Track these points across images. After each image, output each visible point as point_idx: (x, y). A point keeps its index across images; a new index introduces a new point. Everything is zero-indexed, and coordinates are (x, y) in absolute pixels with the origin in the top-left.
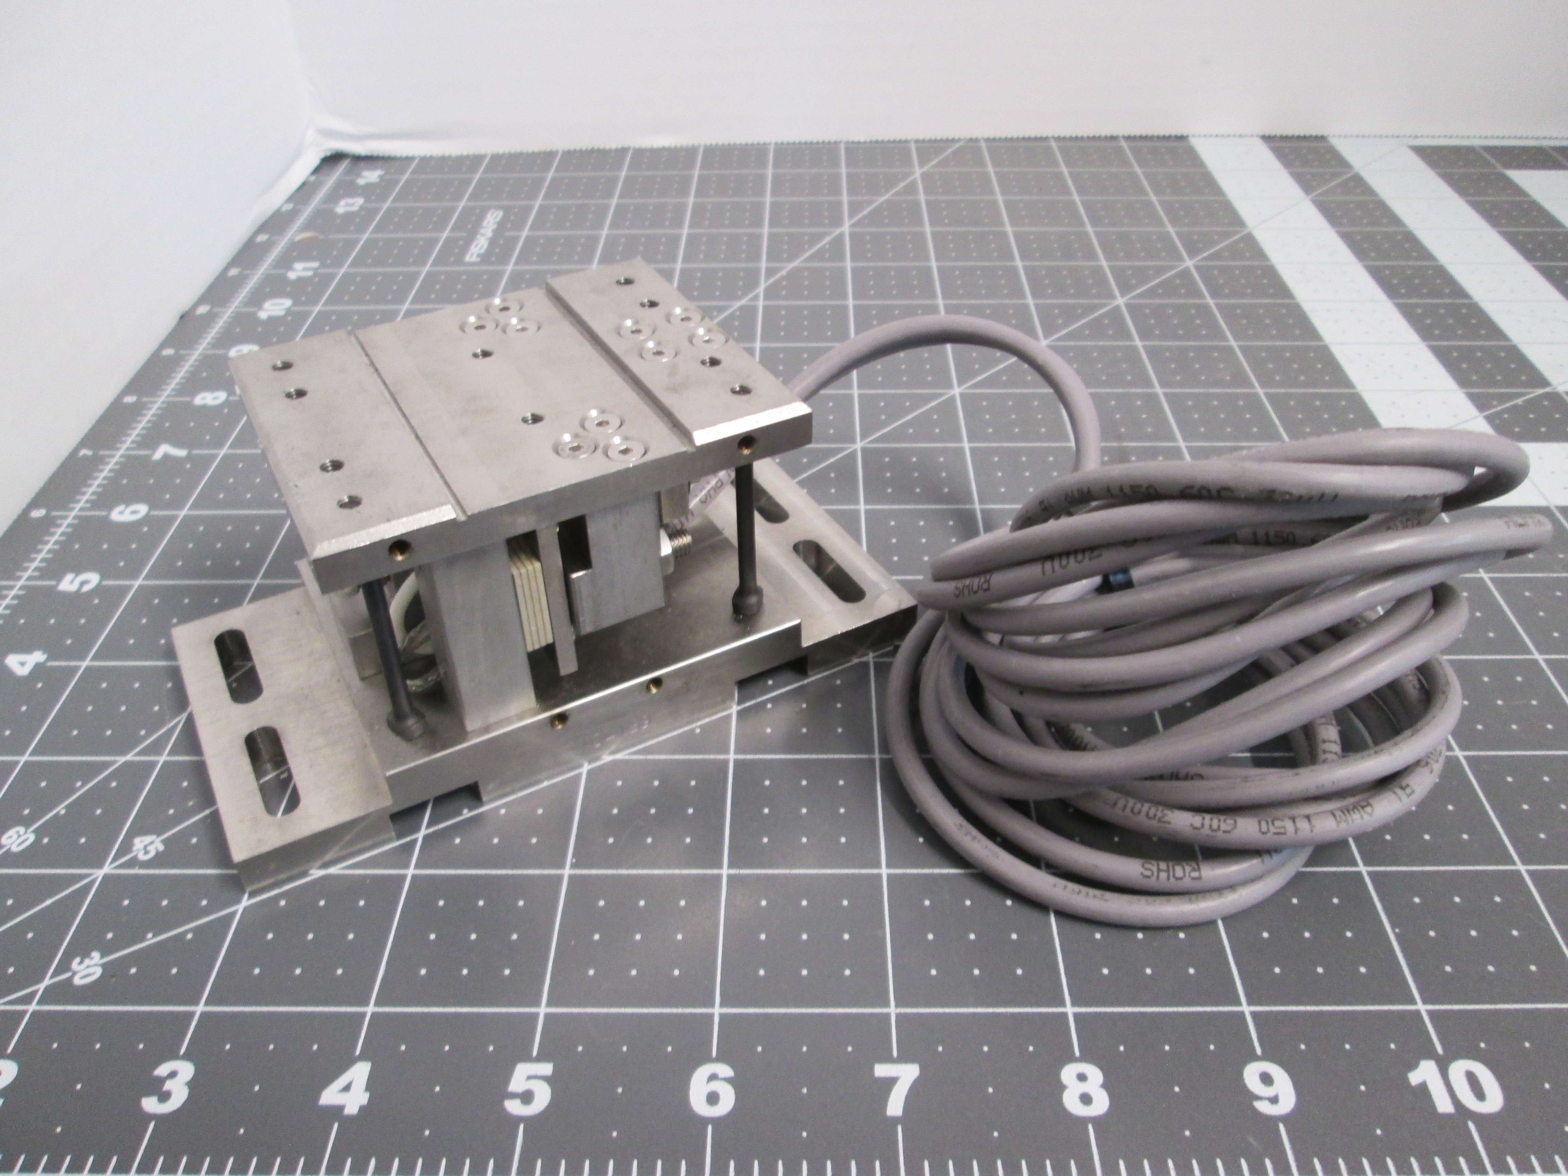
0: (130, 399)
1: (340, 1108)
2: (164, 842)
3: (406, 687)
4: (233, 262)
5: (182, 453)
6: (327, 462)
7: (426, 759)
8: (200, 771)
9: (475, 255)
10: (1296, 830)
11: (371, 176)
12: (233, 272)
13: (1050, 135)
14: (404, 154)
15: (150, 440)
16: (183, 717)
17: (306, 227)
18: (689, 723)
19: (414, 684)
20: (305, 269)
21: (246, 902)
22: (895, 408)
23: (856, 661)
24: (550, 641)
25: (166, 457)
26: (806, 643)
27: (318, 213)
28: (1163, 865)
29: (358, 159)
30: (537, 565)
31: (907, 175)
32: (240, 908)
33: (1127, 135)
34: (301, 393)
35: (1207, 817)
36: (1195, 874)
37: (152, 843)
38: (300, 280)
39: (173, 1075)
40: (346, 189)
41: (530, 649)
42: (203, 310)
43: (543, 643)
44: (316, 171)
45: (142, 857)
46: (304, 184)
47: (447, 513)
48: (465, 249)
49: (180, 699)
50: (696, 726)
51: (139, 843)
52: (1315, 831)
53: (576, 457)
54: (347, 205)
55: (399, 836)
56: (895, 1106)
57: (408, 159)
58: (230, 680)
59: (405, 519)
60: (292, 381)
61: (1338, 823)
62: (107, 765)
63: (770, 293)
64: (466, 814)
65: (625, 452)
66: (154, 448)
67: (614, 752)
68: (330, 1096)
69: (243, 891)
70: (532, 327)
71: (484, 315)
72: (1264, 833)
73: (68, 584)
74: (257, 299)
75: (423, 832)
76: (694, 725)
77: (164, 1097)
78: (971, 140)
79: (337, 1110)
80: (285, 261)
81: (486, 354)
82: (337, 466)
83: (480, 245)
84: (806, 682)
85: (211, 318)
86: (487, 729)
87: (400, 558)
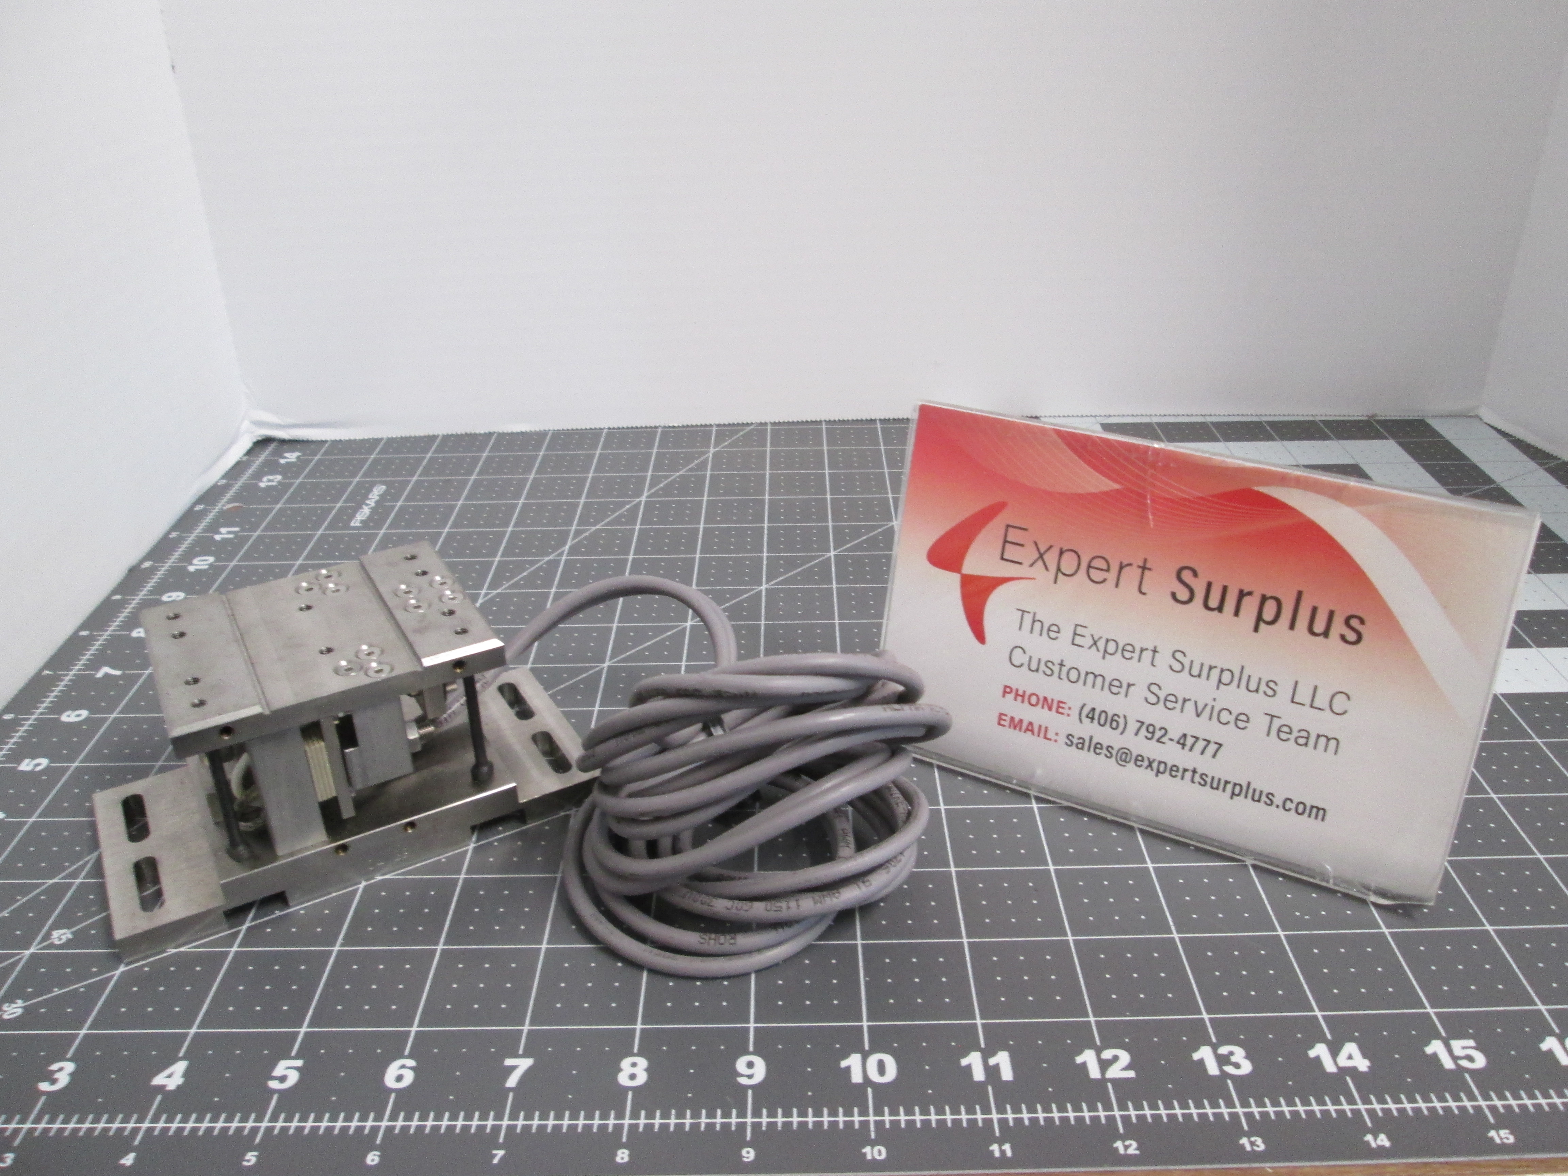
0: (84, 633)
1: (164, 1086)
2: (72, 933)
3: (238, 826)
4: (174, 528)
5: (118, 673)
6: (190, 679)
7: (248, 873)
8: (102, 890)
9: (359, 521)
10: (789, 908)
11: (292, 457)
12: (174, 535)
13: (823, 420)
14: (319, 439)
15: (95, 663)
16: (95, 855)
17: (231, 501)
18: (439, 855)
19: (243, 826)
20: (229, 533)
21: (122, 968)
22: (641, 635)
23: (563, 814)
24: (334, 794)
25: (107, 675)
26: (523, 800)
27: (245, 487)
28: (713, 936)
29: (283, 442)
30: (322, 744)
31: (704, 453)
32: (118, 973)
33: (882, 418)
34: (182, 635)
35: (736, 902)
36: (732, 941)
37: (65, 934)
38: (224, 541)
39: (61, 1069)
40: (271, 467)
41: (321, 799)
42: (147, 564)
43: (330, 797)
44: (249, 453)
45: (57, 942)
46: (238, 464)
47: (256, 710)
48: (352, 516)
49: (94, 843)
50: (443, 858)
51: (55, 934)
52: (801, 909)
53: (348, 675)
54: (269, 481)
55: (231, 928)
56: (512, 1082)
57: (323, 442)
58: (131, 830)
59: (230, 714)
60: (177, 627)
61: (815, 903)
62: (38, 885)
63: (573, 550)
64: (278, 913)
65: (379, 671)
66: (98, 669)
67: (383, 875)
68: (158, 1080)
69: (121, 962)
70: (342, 588)
71: (314, 581)
72: (768, 911)
73: (26, 766)
74: (189, 556)
75: (247, 925)
76: (441, 857)
77: (54, 1081)
78: (761, 424)
79: (161, 1089)
80: (214, 527)
81: (309, 608)
82: (196, 681)
83: (365, 512)
84: (524, 828)
85: (152, 571)
86: (292, 854)
87: (226, 738)
